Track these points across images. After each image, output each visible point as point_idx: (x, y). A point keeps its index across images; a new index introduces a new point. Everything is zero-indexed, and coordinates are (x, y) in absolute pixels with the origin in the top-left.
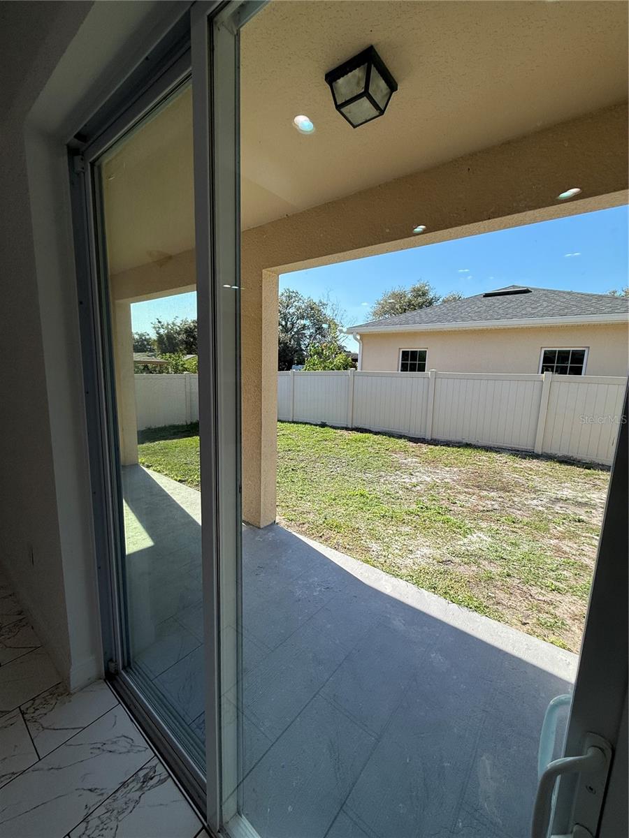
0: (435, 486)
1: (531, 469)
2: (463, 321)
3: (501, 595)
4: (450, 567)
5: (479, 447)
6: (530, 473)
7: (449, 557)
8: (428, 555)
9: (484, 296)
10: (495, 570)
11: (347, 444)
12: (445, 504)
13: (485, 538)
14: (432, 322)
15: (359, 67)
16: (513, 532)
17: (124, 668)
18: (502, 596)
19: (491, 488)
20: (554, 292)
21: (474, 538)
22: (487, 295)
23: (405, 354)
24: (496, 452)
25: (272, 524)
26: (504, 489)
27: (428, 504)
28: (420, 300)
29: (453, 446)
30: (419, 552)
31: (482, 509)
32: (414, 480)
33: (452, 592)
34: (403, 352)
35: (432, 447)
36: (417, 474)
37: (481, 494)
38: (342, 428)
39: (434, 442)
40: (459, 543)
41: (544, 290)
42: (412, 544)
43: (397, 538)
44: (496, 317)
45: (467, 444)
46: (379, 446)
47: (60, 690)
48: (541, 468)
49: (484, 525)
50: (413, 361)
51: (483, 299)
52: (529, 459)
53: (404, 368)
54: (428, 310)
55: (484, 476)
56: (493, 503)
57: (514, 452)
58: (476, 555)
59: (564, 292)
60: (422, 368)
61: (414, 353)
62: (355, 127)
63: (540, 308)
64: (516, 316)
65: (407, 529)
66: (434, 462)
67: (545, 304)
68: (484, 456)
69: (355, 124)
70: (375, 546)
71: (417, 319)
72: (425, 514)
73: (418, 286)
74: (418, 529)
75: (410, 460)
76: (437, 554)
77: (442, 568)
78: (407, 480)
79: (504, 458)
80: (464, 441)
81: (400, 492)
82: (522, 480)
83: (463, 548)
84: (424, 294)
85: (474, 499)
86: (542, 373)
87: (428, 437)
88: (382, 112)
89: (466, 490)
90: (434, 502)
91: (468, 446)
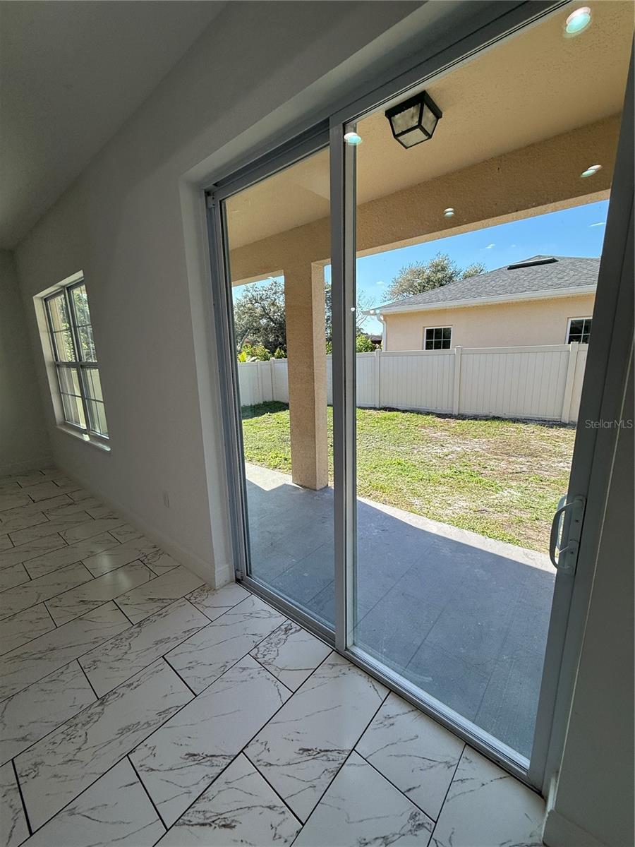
0: (466, 454)
1: (558, 437)
2: (488, 295)
3: (530, 533)
4: (485, 515)
5: (507, 419)
6: (557, 440)
7: (484, 507)
8: (465, 507)
9: (509, 269)
10: (525, 516)
11: (377, 422)
12: (477, 468)
13: (515, 493)
14: (456, 299)
15: (414, 106)
16: (541, 488)
17: (247, 575)
18: (532, 533)
19: (519, 455)
20: (581, 260)
21: (505, 494)
22: (511, 268)
23: (430, 332)
24: (524, 423)
25: (325, 487)
26: (532, 455)
27: (461, 469)
28: (440, 275)
29: (480, 420)
30: (456, 505)
31: (511, 471)
32: (445, 451)
33: (488, 531)
34: (427, 330)
35: (460, 421)
36: (447, 445)
37: (510, 460)
38: (370, 408)
39: (462, 417)
40: (492, 497)
41: (571, 258)
42: (450, 499)
43: (436, 495)
44: (521, 289)
45: (494, 417)
46: (408, 423)
47: (207, 587)
48: (567, 436)
49: (514, 484)
50: (438, 339)
51: (508, 271)
52: (556, 428)
53: (429, 346)
54: (451, 286)
55: (512, 445)
56: (521, 466)
57: (541, 422)
58: (507, 506)
59: (592, 260)
60: (446, 345)
61: (438, 332)
62: (406, 148)
63: (566, 278)
64: (542, 287)
65: (444, 488)
66: (463, 434)
67: (572, 273)
68: (511, 427)
69: (408, 146)
70: (417, 501)
71: (441, 297)
72: (459, 477)
73: (437, 261)
74: (454, 488)
75: (439, 434)
76: (473, 506)
77: (478, 515)
78: (438, 451)
79: (531, 427)
80: (491, 415)
81: (434, 461)
82: (550, 447)
83: (496, 501)
84: (443, 269)
85: (503, 465)
86: (569, 343)
87: (455, 412)
88: (430, 136)
89: (496, 457)
90: (466, 467)
91: (495, 418)
